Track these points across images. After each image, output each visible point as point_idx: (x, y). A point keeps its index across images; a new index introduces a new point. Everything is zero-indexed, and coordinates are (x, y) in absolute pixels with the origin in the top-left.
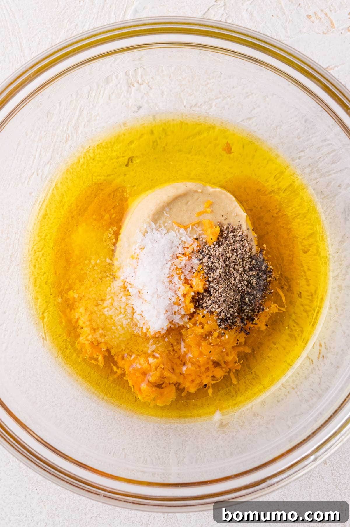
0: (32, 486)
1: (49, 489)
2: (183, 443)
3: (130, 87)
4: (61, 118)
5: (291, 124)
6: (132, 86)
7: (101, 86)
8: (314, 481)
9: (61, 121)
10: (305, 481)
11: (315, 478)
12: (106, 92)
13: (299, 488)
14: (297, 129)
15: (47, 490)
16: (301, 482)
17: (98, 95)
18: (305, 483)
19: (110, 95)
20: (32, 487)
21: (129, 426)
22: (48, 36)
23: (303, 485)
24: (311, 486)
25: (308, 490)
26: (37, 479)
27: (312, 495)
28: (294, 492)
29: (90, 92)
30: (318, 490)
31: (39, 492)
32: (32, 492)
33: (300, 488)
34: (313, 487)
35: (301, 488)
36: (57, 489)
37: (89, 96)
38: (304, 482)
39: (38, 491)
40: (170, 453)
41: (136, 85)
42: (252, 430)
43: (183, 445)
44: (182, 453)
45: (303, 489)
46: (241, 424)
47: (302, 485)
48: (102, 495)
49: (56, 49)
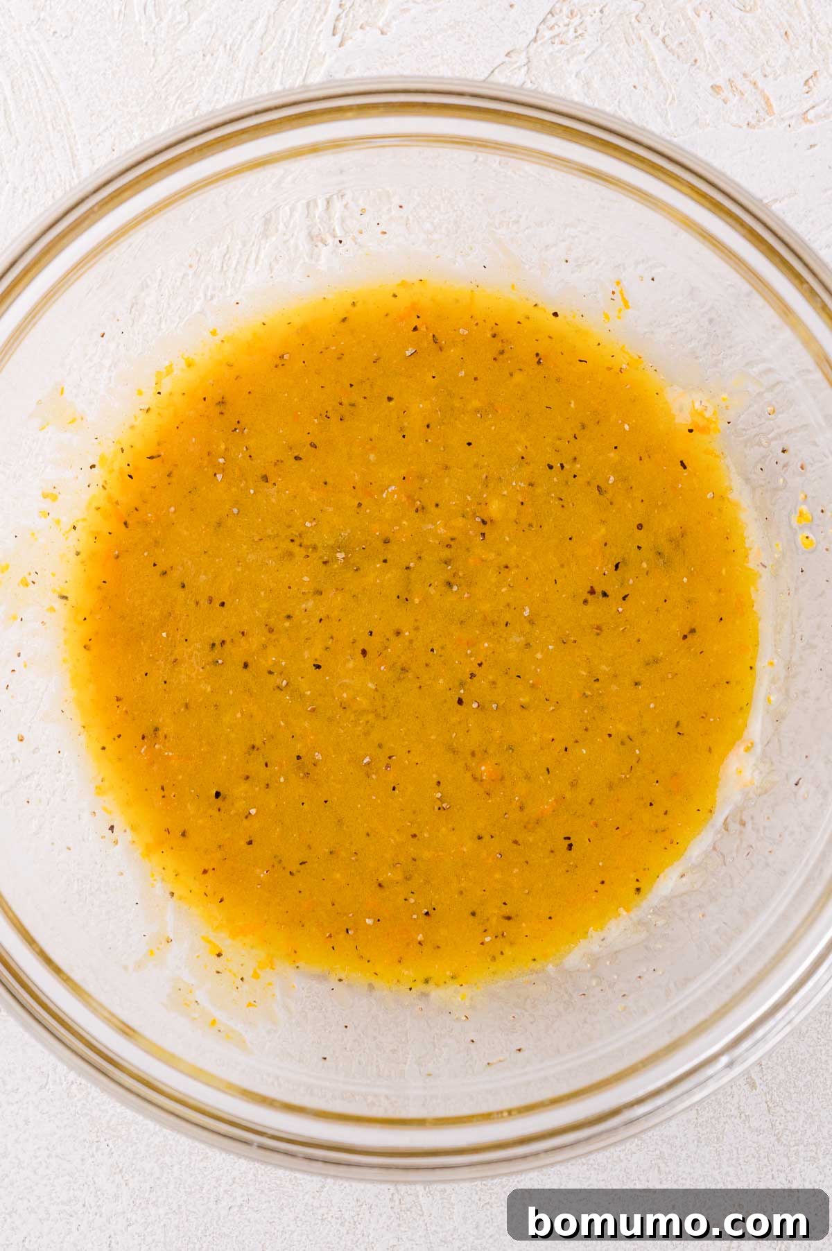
0: (97, 1137)
1: (136, 1143)
2: (436, 1041)
3: (316, 246)
4: (162, 315)
5: (676, 327)
6: (320, 244)
7: (251, 244)
8: (727, 1126)
9: (160, 322)
10: (708, 1125)
11: (729, 1118)
12: (262, 256)
13: (694, 1141)
14: (691, 341)
15: (132, 1146)
16: (699, 1129)
17: (244, 262)
18: (708, 1130)
19: (270, 264)
20: (97, 1139)
21: (314, 1004)
22: (132, 132)
23: (703, 1134)
24: (721, 1136)
25: (714, 1147)
26: (109, 1122)
27: (722, 1157)
28: (682, 1150)
29: (228, 256)
30: (737, 1146)
31: (113, 1150)
32: (97, 1149)
33: (696, 1142)
34: (725, 1140)
35: (698, 1141)
36: (153, 1145)
37: (225, 265)
38: (707, 1127)
39: (111, 1149)
40: (405, 1063)
41: (330, 240)
42: (590, 1013)
43: (435, 1046)
44: (434, 1062)
45: (703, 1143)
46: (566, 997)
47: (700, 1135)
48: (255, 1144)
49: (151, 150)
